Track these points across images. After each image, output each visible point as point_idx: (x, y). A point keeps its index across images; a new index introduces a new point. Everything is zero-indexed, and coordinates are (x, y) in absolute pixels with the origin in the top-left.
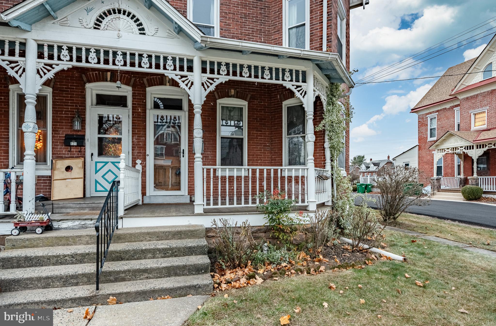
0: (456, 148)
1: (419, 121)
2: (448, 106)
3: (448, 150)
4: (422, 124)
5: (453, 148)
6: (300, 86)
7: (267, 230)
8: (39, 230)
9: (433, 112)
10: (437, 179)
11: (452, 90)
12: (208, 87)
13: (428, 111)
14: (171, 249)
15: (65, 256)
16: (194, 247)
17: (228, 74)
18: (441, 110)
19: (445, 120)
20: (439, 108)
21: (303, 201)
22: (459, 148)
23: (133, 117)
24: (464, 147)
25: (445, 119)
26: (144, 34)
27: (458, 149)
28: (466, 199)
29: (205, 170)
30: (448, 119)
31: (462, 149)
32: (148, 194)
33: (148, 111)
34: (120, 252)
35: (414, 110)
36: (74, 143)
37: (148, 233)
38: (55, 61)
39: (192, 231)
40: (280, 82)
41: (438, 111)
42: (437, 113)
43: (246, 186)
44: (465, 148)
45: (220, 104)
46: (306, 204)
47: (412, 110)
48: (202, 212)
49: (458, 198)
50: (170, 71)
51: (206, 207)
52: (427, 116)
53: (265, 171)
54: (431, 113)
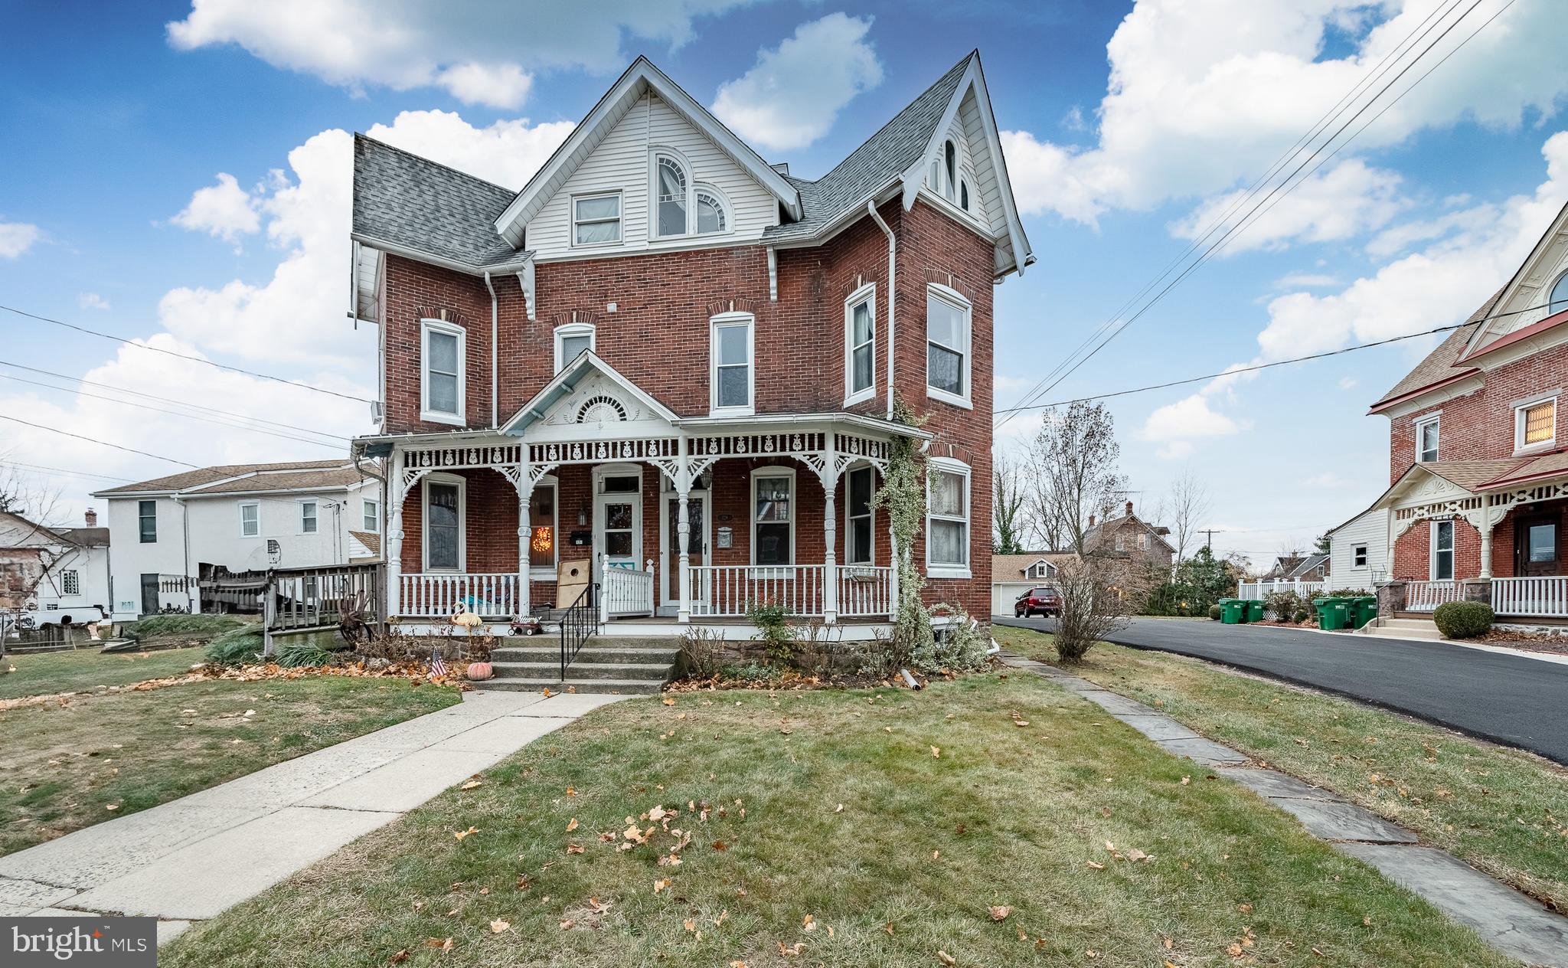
0: (1440, 506)
1: (1393, 436)
2: (1468, 391)
3: (1421, 511)
4: (1401, 442)
5: (1434, 507)
6: (816, 456)
7: (763, 646)
8: (530, 632)
9: (1431, 409)
10: (1391, 587)
11: (1460, 352)
13: (1415, 409)
14: (637, 655)
15: (545, 654)
16: (661, 655)
17: (719, 452)
18: (1450, 402)
19: (1460, 429)
20: (1446, 398)
21: (819, 610)
22: (1447, 505)
23: (644, 505)
24: (1459, 503)
25: (1461, 425)
26: (625, 419)
27: (1445, 508)
28: (1445, 633)
29: (692, 571)
30: (1468, 425)
31: (1453, 507)
32: (662, 605)
34: (591, 654)
35: (1378, 408)
36: (579, 542)
37: (622, 640)
38: (545, 462)
39: (667, 640)
40: (787, 453)
41: (1442, 406)
42: (1441, 412)
44: (1461, 506)
45: (755, 476)
46: (823, 615)
47: (1373, 407)
48: (687, 620)
49: (1427, 632)
50: (652, 458)
51: (692, 615)
52: (1414, 421)
54: (1423, 412)
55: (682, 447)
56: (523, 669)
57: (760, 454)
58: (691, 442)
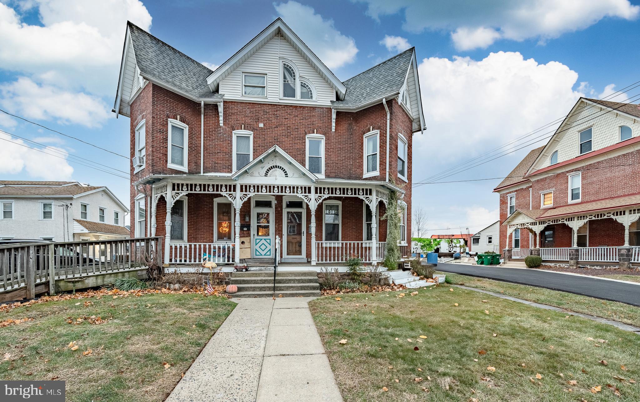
0: (523, 224)
1: (500, 200)
2: (524, 187)
3: (517, 226)
4: (503, 202)
5: (521, 224)
6: (368, 198)
7: (348, 275)
8: (244, 270)
9: (512, 192)
10: (508, 251)
11: (525, 174)
12: (319, 201)
13: (508, 191)
14: (302, 280)
15: (258, 280)
16: (312, 279)
17: (329, 193)
18: (519, 190)
19: (522, 199)
20: (517, 189)
21: (369, 260)
22: (526, 224)
23: (275, 214)
24: (530, 223)
25: (522, 198)
26: (287, 177)
27: (525, 225)
28: (528, 266)
29: (317, 243)
30: (524, 198)
31: (528, 225)
32: (283, 257)
33: (283, 210)
34: (280, 280)
35: (496, 190)
36: (245, 229)
37: (291, 273)
38: (248, 193)
39: (311, 273)
40: (357, 196)
41: (516, 191)
42: (516, 193)
43: (338, 252)
44: (530, 224)
45: (325, 204)
46: (371, 262)
47: (494, 190)
48: (315, 264)
49: (522, 266)
50: (299, 194)
51: (317, 262)
52: (507, 195)
53: (352, 244)
54: (510, 193)
55: (313, 190)
56: (251, 287)
57: (346, 196)
58: (316, 188)
